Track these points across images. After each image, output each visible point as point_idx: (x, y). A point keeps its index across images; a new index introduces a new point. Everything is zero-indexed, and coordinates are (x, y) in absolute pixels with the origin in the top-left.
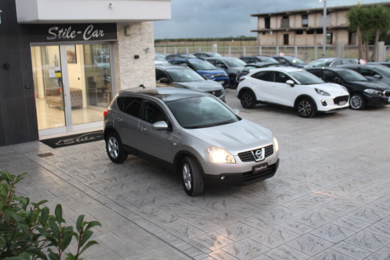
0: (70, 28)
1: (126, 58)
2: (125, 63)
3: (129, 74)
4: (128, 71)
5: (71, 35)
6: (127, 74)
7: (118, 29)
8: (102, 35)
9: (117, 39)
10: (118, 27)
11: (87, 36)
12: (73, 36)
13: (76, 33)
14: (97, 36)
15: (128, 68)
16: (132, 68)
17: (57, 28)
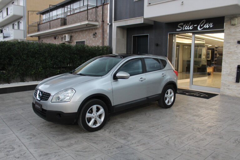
0: (190, 23)
1: (230, 43)
2: (228, 47)
3: (231, 55)
4: (231, 53)
5: (191, 27)
6: (229, 55)
7: (225, 21)
8: (211, 26)
9: (223, 28)
10: (225, 19)
11: (201, 27)
12: (192, 28)
13: (193, 26)
14: (207, 27)
15: (230, 50)
16: (235, 51)
17: (182, 24)
